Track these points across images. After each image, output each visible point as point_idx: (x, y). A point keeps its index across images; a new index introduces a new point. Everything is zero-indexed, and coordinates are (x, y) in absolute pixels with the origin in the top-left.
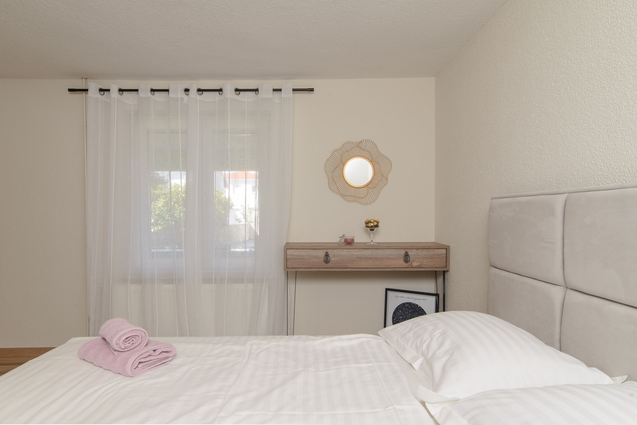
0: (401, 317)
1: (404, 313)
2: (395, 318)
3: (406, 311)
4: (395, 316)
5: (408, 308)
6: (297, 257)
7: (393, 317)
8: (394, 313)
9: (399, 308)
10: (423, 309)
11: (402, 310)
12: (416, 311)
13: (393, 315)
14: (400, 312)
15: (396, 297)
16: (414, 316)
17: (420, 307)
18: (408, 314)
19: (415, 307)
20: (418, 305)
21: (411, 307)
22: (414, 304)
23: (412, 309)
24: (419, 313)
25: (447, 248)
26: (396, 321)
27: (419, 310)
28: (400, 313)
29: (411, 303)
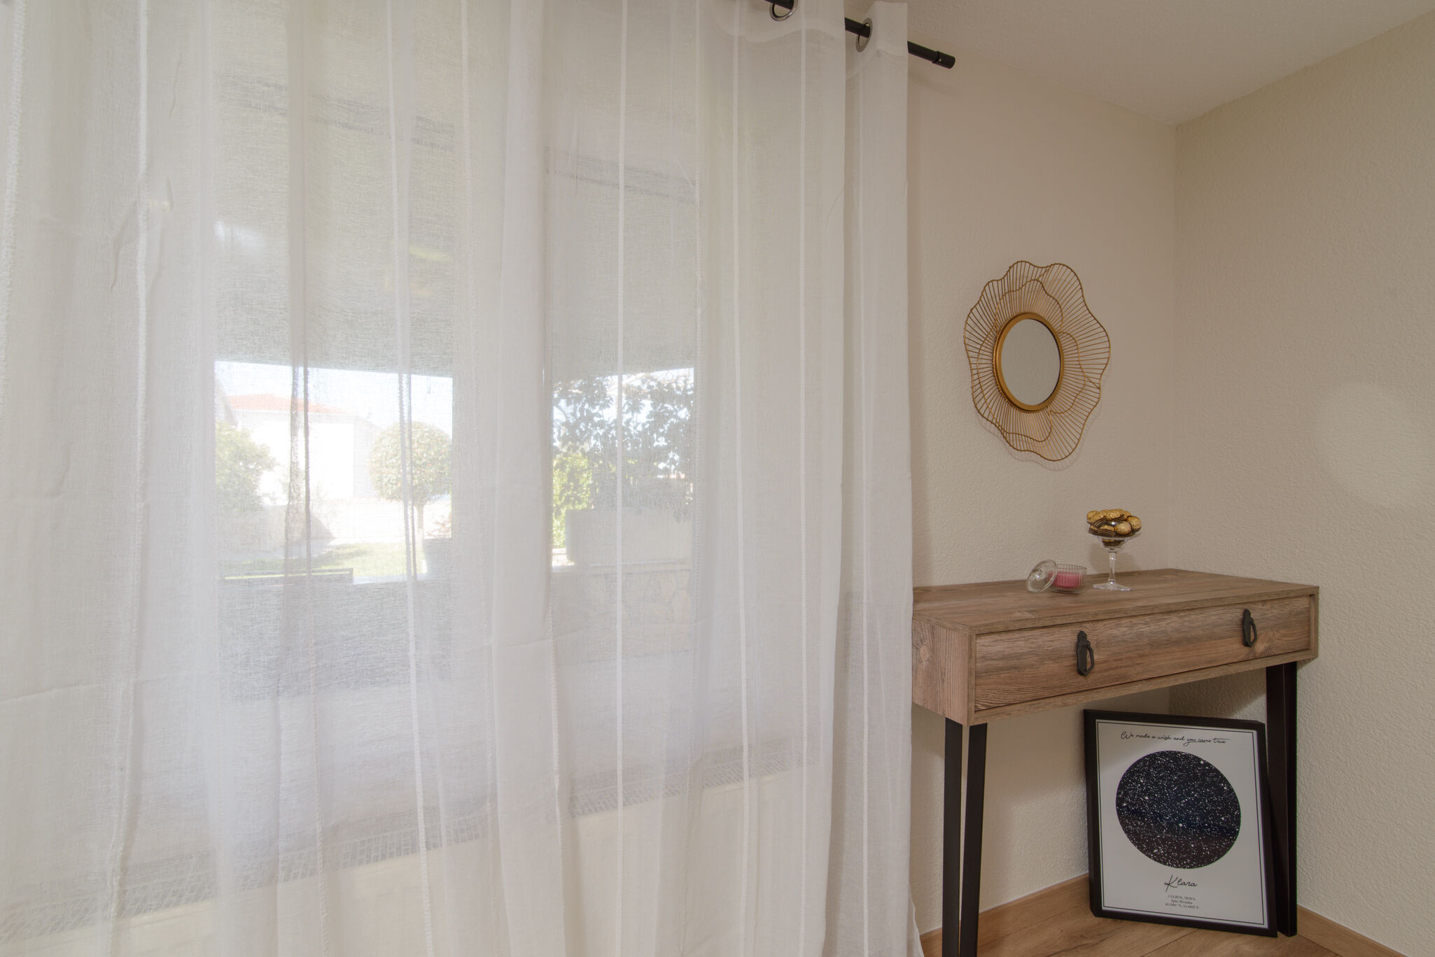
0: (1147, 798)
1: (1156, 784)
2: (1127, 802)
3: (1161, 778)
4: (1126, 794)
5: (1167, 768)
6: (1001, 664)
7: (1118, 799)
8: (1122, 786)
9: (1138, 771)
10: (1216, 771)
11: (1148, 776)
12: (1196, 778)
13: (1118, 793)
14: (1141, 783)
15: (1124, 736)
16: (1190, 791)
17: (1207, 764)
18: (1169, 787)
19: (1190, 763)
20: (1200, 759)
21: (1178, 765)
22: (1187, 757)
23: (1181, 770)
24: (1204, 780)
25: (1312, 594)
26: (1129, 810)
27: (1203, 774)
28: (1142, 786)
29: (1176, 753)
